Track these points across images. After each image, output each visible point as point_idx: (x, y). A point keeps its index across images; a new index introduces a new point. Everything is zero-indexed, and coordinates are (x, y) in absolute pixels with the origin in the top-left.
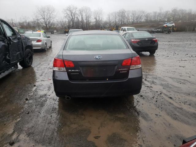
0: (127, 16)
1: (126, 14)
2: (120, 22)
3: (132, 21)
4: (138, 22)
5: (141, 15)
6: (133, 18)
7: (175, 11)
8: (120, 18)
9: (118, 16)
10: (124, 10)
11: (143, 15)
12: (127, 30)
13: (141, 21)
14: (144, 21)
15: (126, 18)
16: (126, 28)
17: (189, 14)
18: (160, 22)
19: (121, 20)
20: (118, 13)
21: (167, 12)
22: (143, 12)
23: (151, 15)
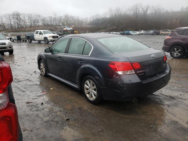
0: (22, 19)
1: (21, 17)
2: (17, 25)
3: (30, 24)
4: (36, 25)
5: (38, 18)
6: (30, 22)
7: (67, 17)
8: (16, 21)
9: (13, 18)
10: (19, 13)
11: (40, 19)
12: (43, 33)
13: (39, 25)
14: (42, 24)
15: (22, 20)
16: (42, 31)
17: (78, 20)
18: (56, 26)
19: (18, 23)
20: (12, 15)
21: (61, 17)
22: (40, 16)
23: (47, 19)
